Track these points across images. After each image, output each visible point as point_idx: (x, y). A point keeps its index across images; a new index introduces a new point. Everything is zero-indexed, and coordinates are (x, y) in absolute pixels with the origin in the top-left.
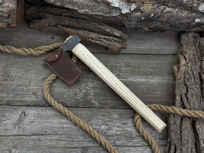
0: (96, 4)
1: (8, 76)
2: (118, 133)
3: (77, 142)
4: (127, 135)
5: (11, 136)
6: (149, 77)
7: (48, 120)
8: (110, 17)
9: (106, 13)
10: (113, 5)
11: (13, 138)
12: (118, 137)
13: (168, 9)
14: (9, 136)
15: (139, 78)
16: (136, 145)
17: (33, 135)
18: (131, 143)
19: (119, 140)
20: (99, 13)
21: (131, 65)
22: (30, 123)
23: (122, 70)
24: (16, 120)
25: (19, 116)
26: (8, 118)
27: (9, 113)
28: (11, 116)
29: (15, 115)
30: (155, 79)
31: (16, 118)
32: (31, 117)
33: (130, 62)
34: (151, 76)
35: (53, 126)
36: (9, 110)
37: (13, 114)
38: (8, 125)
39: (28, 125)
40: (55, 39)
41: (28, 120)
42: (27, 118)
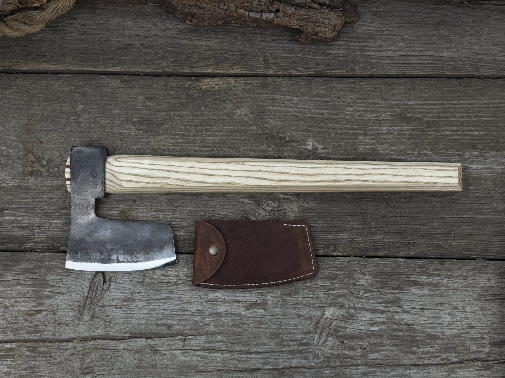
1: (39, 160)
2: (374, 328)
3: (259, 356)
4: (401, 334)
5: (72, 340)
6: (467, 154)
7: (171, 292)
11: (79, 346)
12: (373, 340)
14: (67, 341)
16: (427, 362)
17: (134, 336)
18: (411, 356)
19: (375, 348)
21: (413, 115)
22: (122, 303)
23: (384, 133)
24: (81, 294)
25: (87, 284)
26: (57, 291)
27: (57, 275)
28: (65, 285)
29: (78, 280)
30: (485, 162)
31: (81, 289)
32: (123, 286)
33: (409, 107)
34: (476, 153)
35: (189, 309)
36: (56, 265)
37: (69, 278)
38: (59, 310)
39: (116, 308)
40: (168, 31)
41: (116, 293)
42: (112, 287)
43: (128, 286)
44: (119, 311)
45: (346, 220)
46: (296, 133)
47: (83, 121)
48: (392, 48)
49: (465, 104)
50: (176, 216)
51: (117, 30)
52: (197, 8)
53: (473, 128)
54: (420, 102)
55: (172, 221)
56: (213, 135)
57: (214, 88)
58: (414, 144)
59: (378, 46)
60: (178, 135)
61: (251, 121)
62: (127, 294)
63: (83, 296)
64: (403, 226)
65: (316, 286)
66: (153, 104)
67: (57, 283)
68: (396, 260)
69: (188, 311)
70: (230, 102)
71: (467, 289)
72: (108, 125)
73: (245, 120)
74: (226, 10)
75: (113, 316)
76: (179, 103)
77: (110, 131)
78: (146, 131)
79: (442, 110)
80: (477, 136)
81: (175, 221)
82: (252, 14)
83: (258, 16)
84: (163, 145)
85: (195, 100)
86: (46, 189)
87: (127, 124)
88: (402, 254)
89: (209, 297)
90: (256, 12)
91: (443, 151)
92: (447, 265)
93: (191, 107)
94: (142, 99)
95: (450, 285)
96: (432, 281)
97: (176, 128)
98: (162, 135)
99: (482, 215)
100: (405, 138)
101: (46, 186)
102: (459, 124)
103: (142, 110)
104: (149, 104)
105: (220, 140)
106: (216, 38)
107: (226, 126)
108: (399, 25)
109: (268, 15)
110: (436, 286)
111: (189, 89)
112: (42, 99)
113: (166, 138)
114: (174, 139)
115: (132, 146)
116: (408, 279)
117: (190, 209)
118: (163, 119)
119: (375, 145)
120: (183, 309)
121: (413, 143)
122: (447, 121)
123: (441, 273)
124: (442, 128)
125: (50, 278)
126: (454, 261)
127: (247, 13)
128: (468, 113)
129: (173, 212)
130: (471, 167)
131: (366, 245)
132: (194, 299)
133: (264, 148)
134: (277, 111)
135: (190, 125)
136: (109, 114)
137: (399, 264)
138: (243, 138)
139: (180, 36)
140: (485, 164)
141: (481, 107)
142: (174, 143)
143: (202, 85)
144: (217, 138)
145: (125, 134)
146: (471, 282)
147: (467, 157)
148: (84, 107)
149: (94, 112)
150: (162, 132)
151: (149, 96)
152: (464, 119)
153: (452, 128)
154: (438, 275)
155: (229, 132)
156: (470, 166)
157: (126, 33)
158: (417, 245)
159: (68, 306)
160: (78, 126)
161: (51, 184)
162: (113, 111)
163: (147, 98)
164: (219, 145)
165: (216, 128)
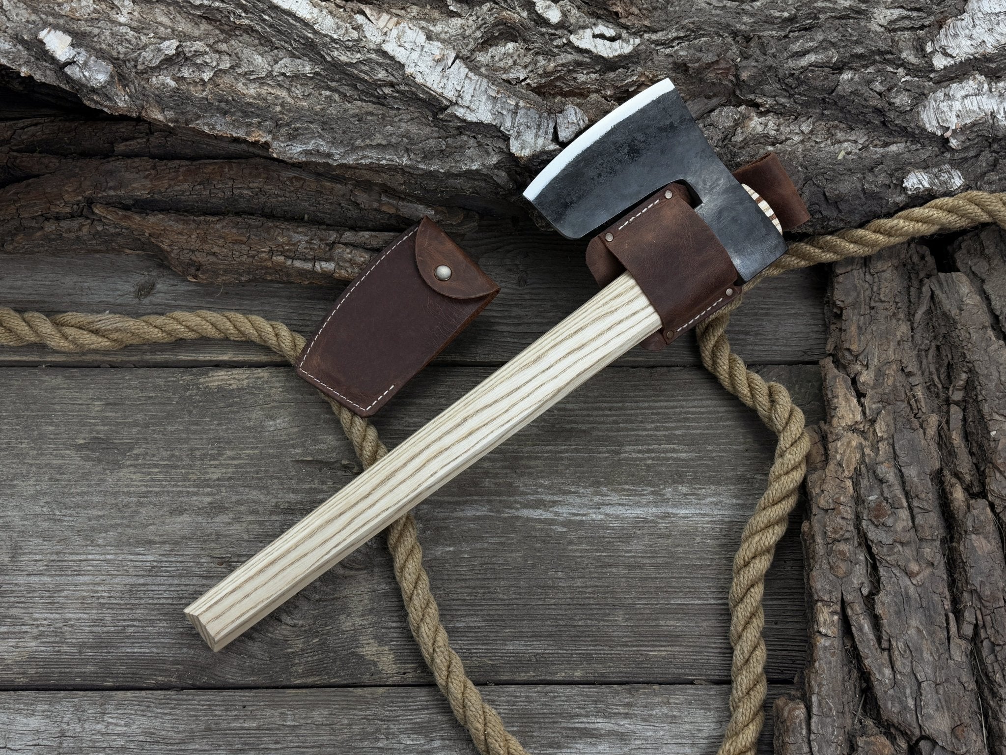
0: (371, 107)
6: (668, 491)
8: (449, 175)
9: (427, 156)
10: (460, 112)
13: (756, 124)
15: (614, 498)
20: (387, 158)
21: (574, 426)
23: (526, 457)
30: (700, 504)
33: (568, 413)
34: (684, 489)
40: (158, 295)
45: (458, 613)
48: (538, 320)
49: (661, 408)
50: (136, 616)
51: (69, 295)
52: (205, 254)
53: (676, 447)
54: (586, 405)
55: (128, 626)
56: (221, 464)
57: (230, 385)
58: (578, 475)
59: (515, 317)
60: (156, 466)
61: (292, 440)
64: (561, 622)
65: (396, 746)
66: (117, 415)
68: (548, 688)
70: (258, 408)
71: (680, 741)
72: (31, 452)
73: (283, 438)
74: (253, 257)
76: (165, 411)
77: (33, 462)
78: (100, 461)
79: (623, 418)
80: (683, 460)
81: (134, 626)
82: (298, 264)
83: (309, 266)
84: (127, 486)
85: (194, 407)
87: (66, 449)
88: (560, 676)
90: (305, 260)
91: (627, 487)
92: (643, 696)
93: (187, 418)
94: (98, 406)
95: (648, 734)
96: (616, 727)
97: (154, 455)
98: (128, 466)
99: (700, 599)
100: (562, 464)
102: (653, 440)
103: (95, 424)
104: (110, 414)
105: (233, 473)
106: (240, 305)
107: (248, 448)
108: (548, 285)
109: (324, 265)
110: (623, 737)
111: (186, 388)
113: (135, 473)
114: (149, 473)
115: (70, 489)
116: (570, 725)
117: (165, 601)
118: (132, 439)
119: (511, 478)
121: (575, 473)
122: (632, 435)
123: (631, 712)
124: (624, 448)
126: (656, 687)
127: (289, 262)
128: (666, 422)
129: (131, 609)
130: (676, 514)
131: (493, 660)
133: (314, 486)
135: (181, 449)
136: (36, 433)
137: (555, 697)
138: (276, 469)
139: (178, 303)
140: (701, 508)
141: (688, 413)
142: (148, 481)
143: (211, 382)
144: (230, 470)
145: (60, 467)
146: (688, 726)
147: (669, 496)
150: (128, 463)
151: (111, 401)
152: (661, 433)
153: (640, 447)
154: (627, 716)
155: (252, 459)
156: (675, 511)
157: (84, 300)
158: (587, 658)
162: (44, 428)
163: (107, 404)
164: (232, 482)
165: (228, 453)
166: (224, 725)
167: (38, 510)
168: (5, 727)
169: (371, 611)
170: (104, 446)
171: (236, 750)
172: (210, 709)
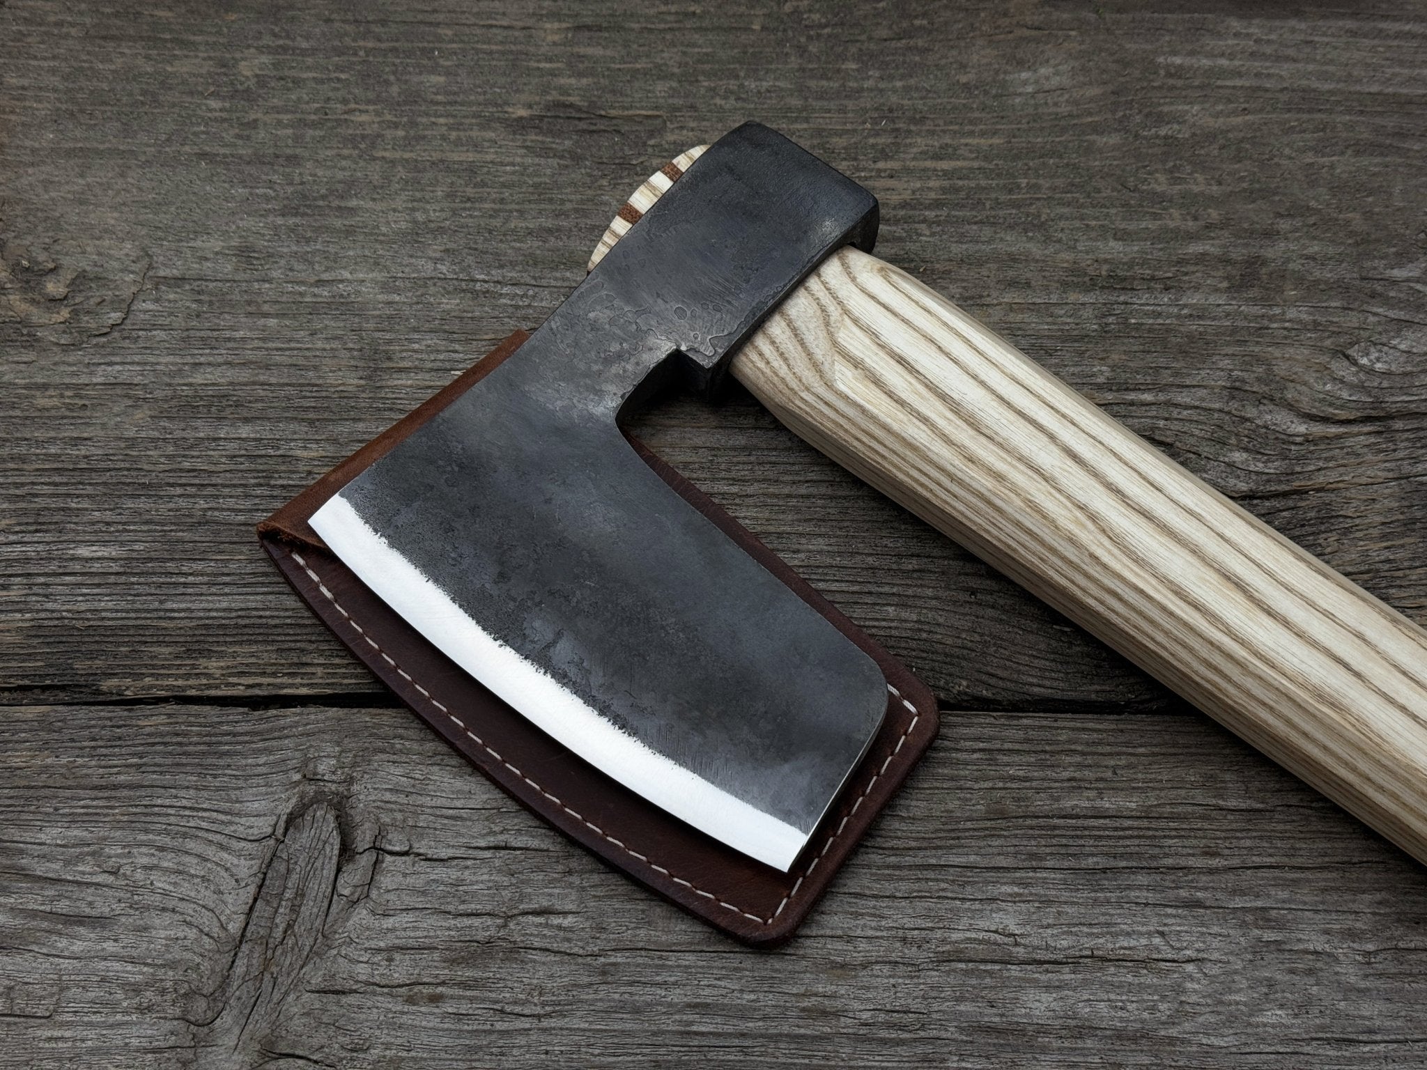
1: (30, 278)
22: (444, 973)
24: (206, 919)
25: (246, 868)
26: (63, 906)
27: (73, 820)
28: (114, 873)
29: (190, 845)
31: (207, 896)
32: (454, 874)
35: (838, 1004)
36: (70, 767)
37: (142, 837)
38: (68, 1017)
39: (411, 1000)
41: (410, 917)
42: (386, 881)
43: (479, 879)
44: (425, 1018)
46: (1325, 160)
47: (268, 118)
56: (909, 171)
61: (1090, 114)
62: (476, 922)
63: (216, 931)
66: (609, 53)
67: (67, 863)
69: (837, 1014)
70: (979, 42)
72: (388, 133)
73: (1064, 109)
75: (388, 1046)
76: (734, 46)
77: (398, 155)
78: (577, 159)
85: (810, 38)
86: (55, 402)
87: (482, 127)
89: (955, 936)
93: (794, 62)
94: (554, 32)
101: (56, 387)
103: (553, 73)
104: (590, 51)
105: (944, 190)
107: (971, 134)
112: (73, 31)
115: (507, 220)
120: (806, 1003)
125: (27, 836)
132: (863, 945)
133: (1172, 224)
134: (1210, 72)
136: (395, 90)
138: (1060, 182)
144: (931, 184)
145: (472, 170)
148: (276, 65)
149: (322, 82)
151: (588, 21)
155: (988, 158)
159: (120, 995)
160: (238, 136)
161: (84, 379)
162: (415, 79)
163: (578, 28)
164: (944, 212)
165: (921, 143)
166: (1041, 803)
167: (428, 268)
168: (402, 799)
169: (1409, 525)
170: (582, 125)
171: (1093, 871)
172: (992, 762)
